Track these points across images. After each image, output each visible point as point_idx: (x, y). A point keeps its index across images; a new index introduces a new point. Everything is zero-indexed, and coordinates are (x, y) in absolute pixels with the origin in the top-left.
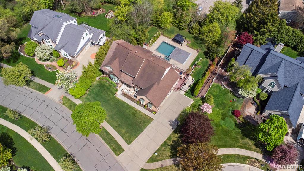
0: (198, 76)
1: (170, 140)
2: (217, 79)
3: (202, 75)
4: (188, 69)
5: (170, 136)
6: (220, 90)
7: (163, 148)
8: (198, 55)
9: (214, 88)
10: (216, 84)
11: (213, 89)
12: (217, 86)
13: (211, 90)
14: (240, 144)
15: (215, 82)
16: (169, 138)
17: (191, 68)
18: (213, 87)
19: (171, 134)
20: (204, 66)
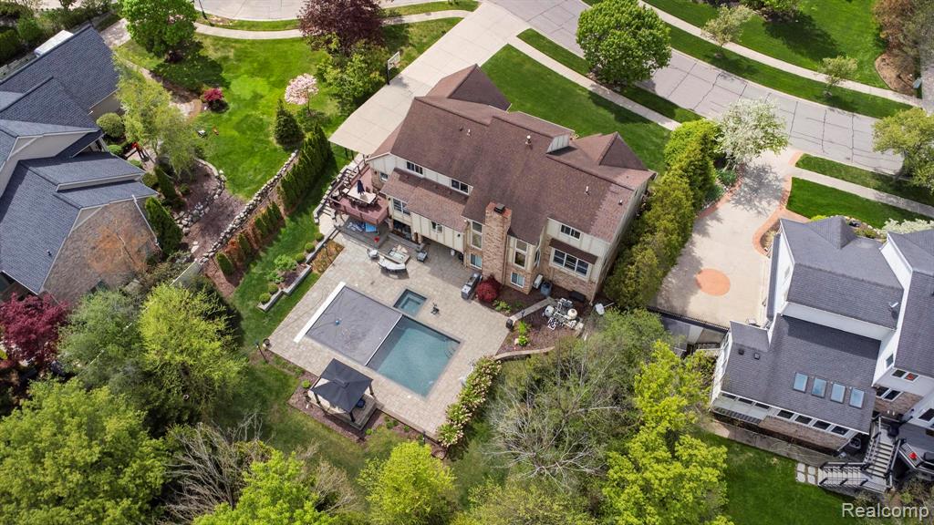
0: (294, 235)
1: (408, 55)
2: (231, 216)
3: (278, 240)
4: (326, 267)
5: (407, 65)
6: (235, 169)
7: (425, 40)
8: (270, 332)
9: (252, 182)
10: (241, 196)
11: (259, 177)
12: (238, 185)
13: (265, 176)
14: (238, 45)
15: (242, 203)
16: (410, 59)
17: (315, 271)
18: (254, 187)
19: (404, 68)
20: (261, 279)
